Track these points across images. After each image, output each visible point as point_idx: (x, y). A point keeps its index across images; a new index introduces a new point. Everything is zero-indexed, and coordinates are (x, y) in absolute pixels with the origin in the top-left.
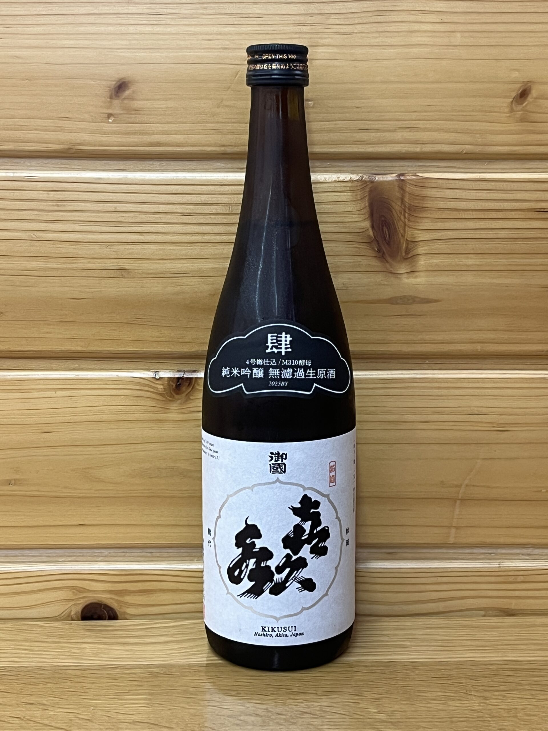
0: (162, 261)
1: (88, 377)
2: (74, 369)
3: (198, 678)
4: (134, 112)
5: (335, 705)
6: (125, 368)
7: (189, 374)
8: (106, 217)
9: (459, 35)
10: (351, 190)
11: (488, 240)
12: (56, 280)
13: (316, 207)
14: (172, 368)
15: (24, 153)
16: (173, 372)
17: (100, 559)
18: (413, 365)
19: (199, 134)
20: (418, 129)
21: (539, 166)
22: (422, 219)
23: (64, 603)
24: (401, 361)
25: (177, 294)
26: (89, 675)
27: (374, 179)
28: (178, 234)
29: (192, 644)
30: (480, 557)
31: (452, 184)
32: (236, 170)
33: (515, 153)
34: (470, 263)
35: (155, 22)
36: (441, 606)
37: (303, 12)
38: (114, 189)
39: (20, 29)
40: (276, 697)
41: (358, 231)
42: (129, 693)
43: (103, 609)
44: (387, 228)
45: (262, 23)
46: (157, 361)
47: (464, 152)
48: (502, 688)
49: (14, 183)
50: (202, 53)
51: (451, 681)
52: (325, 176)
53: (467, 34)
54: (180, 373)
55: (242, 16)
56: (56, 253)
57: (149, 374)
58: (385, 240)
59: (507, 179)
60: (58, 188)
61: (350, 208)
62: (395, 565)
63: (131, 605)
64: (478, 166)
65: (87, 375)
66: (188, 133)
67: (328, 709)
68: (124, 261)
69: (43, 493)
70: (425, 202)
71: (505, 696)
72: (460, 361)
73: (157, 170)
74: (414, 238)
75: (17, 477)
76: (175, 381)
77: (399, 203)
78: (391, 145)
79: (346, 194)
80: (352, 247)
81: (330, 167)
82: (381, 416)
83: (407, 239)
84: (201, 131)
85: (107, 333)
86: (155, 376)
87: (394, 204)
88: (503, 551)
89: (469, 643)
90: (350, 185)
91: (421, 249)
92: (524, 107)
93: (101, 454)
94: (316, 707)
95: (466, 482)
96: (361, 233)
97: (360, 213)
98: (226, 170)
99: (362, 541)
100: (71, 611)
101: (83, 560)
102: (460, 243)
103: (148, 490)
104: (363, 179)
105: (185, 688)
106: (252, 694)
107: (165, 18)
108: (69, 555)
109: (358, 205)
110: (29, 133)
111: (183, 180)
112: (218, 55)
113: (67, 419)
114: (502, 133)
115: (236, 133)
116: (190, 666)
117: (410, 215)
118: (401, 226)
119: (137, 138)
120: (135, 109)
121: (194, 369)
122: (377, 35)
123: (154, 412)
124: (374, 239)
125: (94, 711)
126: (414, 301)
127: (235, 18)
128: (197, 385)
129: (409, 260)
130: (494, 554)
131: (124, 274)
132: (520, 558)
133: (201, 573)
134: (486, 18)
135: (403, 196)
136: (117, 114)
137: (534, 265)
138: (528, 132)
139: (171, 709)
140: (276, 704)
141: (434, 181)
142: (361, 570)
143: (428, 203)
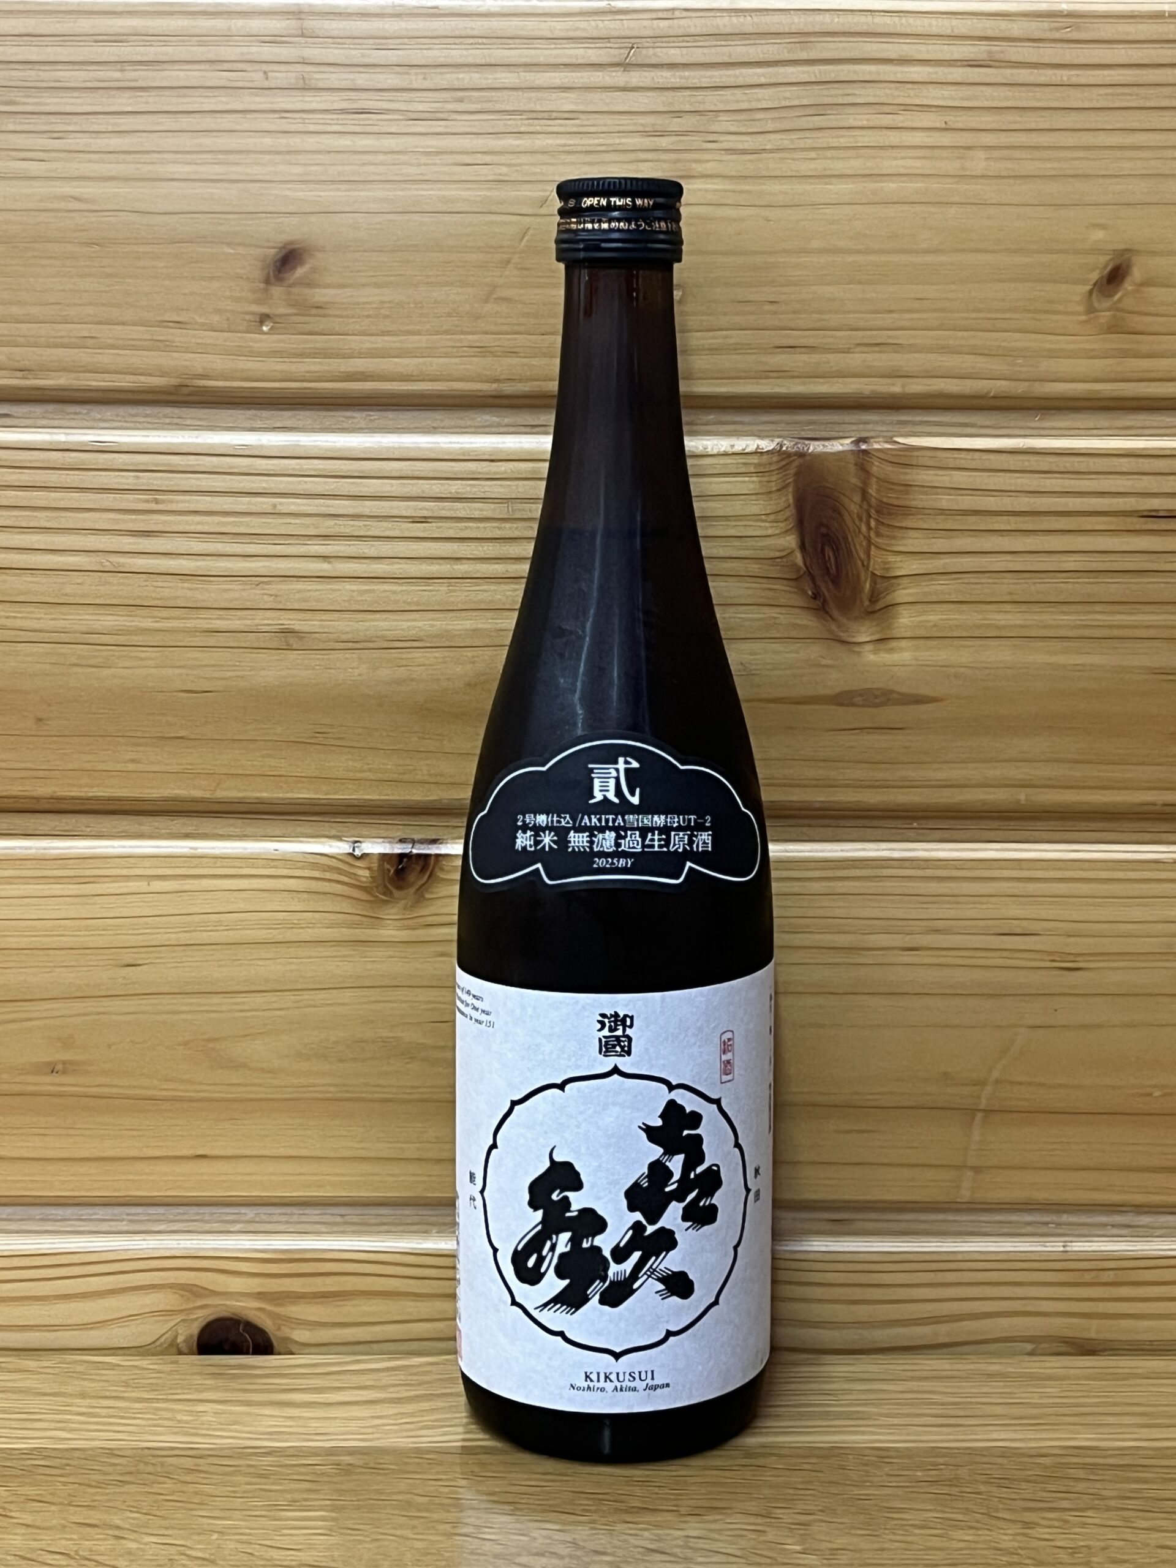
0: (368, 616)
1: (217, 852)
2: (187, 836)
3: (434, 1477)
4: (314, 311)
5: (716, 1536)
6: (293, 835)
7: (422, 846)
8: (256, 525)
9: (981, 154)
10: (758, 471)
12: (152, 653)
13: (696, 505)
14: (388, 834)
15: (94, 395)
16: (390, 842)
17: (238, 1227)
18: (887, 831)
19: (446, 355)
20: (898, 347)
21: (1147, 424)
22: (904, 531)
23: (164, 1318)
24: (862, 822)
25: (399, 682)
26: (212, 1469)
27: (806, 449)
28: (403, 561)
29: (426, 1405)
30: (1023, 1230)
31: (965, 459)
32: (523, 429)
33: (1098, 396)
34: (1003, 623)
35: (358, 129)
36: (942, 1332)
37: (659, 108)
38: (272, 468)
39: (82, 142)
40: (595, 1517)
41: (772, 554)
42: (293, 1505)
43: (244, 1330)
44: (833, 548)
45: (575, 129)
46: (357, 821)
47: (992, 394)
48: (1065, 1504)
49: (67, 454)
50: (452, 192)
51: (957, 1489)
52: (705, 442)
53: (997, 154)
54: (404, 845)
55: (534, 115)
56: (151, 597)
57: (340, 848)
58: (828, 573)
59: (1080, 449)
60: (157, 465)
61: (755, 507)
62: (848, 1246)
63: (300, 1324)
64: (1021, 424)
65: (213, 848)
66: (424, 355)
67: (701, 1544)
68: (292, 615)
69: (120, 1091)
70: (912, 497)
71: (1066, 1522)
72: (983, 824)
73: (361, 430)
74: (887, 569)
75: (70, 1056)
76: (395, 860)
77: (857, 498)
78: (840, 380)
79: (747, 479)
80: (760, 589)
81: (715, 424)
82: (817, 936)
83: (873, 574)
84: (449, 350)
85: (254, 763)
86: (354, 850)
87: (846, 501)
88: (1073, 1219)
89: (998, 1410)
90: (756, 461)
91: (904, 593)
92: (1115, 303)
93: (241, 1011)
94: (676, 1539)
95: (995, 1074)
96: (779, 560)
97: (780, 517)
98: (502, 430)
99: (787, 1195)
100: (177, 1334)
101: (203, 1229)
102: (982, 581)
103: (335, 1085)
104: (784, 448)
105: (408, 1497)
106: (544, 1511)
107: (378, 120)
108: (174, 1218)
109: (772, 502)
110: (100, 353)
111: (413, 449)
112: (486, 196)
113: (173, 938)
114: (1070, 355)
115: (522, 355)
116: (419, 1452)
117: (877, 521)
118: (861, 545)
119: (320, 363)
120: (316, 305)
121: (434, 837)
122: (813, 154)
123: (350, 926)
124: (805, 572)
125: (219, 1542)
126: (889, 700)
127: (521, 119)
128: (442, 869)
129: (876, 615)
130: (1053, 1226)
131: (291, 641)
132: (1109, 1233)
133: (451, 1259)
134: (1038, 119)
135: (866, 483)
136: (280, 316)
137: (1136, 627)
138: (1125, 354)
139: (377, 1540)
140: (594, 1532)
141: (929, 453)
142: (787, 1256)
143: (914, 499)
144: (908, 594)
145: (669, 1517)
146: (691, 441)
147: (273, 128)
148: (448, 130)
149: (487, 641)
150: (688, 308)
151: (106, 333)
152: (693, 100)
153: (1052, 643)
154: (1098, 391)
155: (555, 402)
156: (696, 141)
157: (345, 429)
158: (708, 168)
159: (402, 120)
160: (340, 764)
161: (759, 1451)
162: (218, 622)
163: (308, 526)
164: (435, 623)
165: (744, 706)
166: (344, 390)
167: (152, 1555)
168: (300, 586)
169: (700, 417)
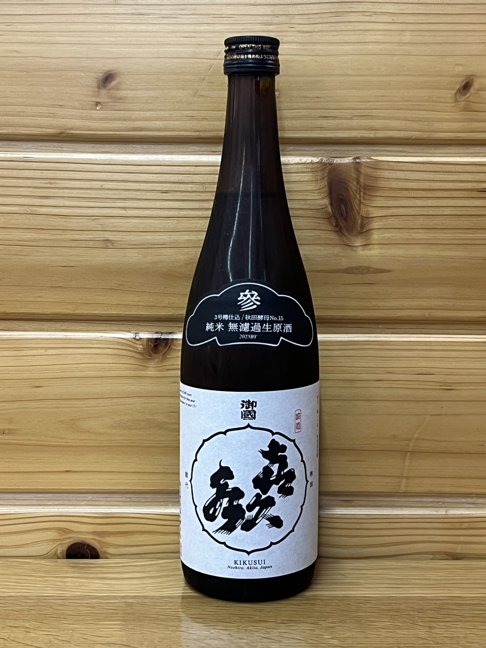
0: (142, 234)
2: (64, 330)
3: (169, 608)
4: (118, 101)
5: (293, 632)
6: (109, 330)
7: (166, 335)
8: (93, 194)
9: (408, 33)
10: (312, 171)
11: (435, 216)
12: (48, 249)
13: (286, 186)
14: (150, 330)
15: (24, 137)
16: (152, 334)
17: (84, 503)
18: (368, 329)
19: (176, 120)
20: (372, 117)
21: (481, 151)
22: (375, 197)
23: (51, 543)
24: (357, 325)
25: (155, 263)
26: (70, 604)
27: (333, 162)
28: (157, 210)
29: (165, 579)
30: (428, 505)
31: (402, 166)
32: (209, 153)
33: (459, 138)
34: (419, 237)
35: (139, 22)
36: (393, 549)
37: (269, 13)
39: (20, 27)
41: (318, 207)
43: (86, 548)
44: (344, 205)
45: (233, 22)
46: (137, 324)
47: (413, 138)
48: (448, 619)
49: (12, 163)
50: (180, 49)
51: (400, 613)
52: (289, 159)
53: (415, 33)
54: (158, 335)
55: (215, 16)
56: (48, 225)
57: (130, 336)
58: (342, 216)
59: (451, 162)
60: (51, 167)
61: (311, 187)
63: (111, 545)
64: (426, 151)
65: (75, 335)
66: (167, 120)
68: (109, 233)
69: (33, 442)
70: (379, 182)
71: (449, 626)
72: (410, 326)
73: (139, 153)
74: (369, 214)
75: (10, 427)
76: (153, 341)
77: (355, 183)
78: (347, 131)
79: (307, 174)
80: (313, 222)
81: (293, 151)
83: (362, 216)
84: (178, 118)
85: (92, 298)
86: (136, 336)
87: (350, 184)
88: (450, 500)
89: (417, 581)
90: (311, 167)
91: (375, 224)
92: (466, 98)
93: (86, 407)
94: (275, 633)
95: (416, 436)
96: (321, 210)
97: (320, 191)
98: (200, 153)
99: (325, 488)
100: (57, 550)
101: (69, 504)
104: (323, 161)
105: (157, 616)
107: (147, 18)
108: (57, 499)
109: (318, 184)
110: (25, 119)
112: (194, 51)
114: (447, 121)
115: (209, 120)
117: (364, 193)
118: (357, 204)
119: (121, 123)
120: (120, 98)
121: (171, 331)
122: (335, 33)
123: (134, 370)
124: (332, 215)
125: (72, 634)
126: (369, 271)
127: (209, 18)
128: (174, 345)
129: (364, 234)
130: (441, 503)
131: (108, 244)
132: (465, 506)
133: (178, 517)
134: (433, 19)
135: (359, 176)
136: (104, 102)
137: (477, 239)
138: (471, 120)
139: (142, 633)
140: (238, 630)
141: (386, 163)
142: (325, 516)
143: (381, 184)
144: (377, 225)
145: (272, 624)
146: (283, 158)
147: (102, 21)
148: (178, 22)
149: (194, 245)
150: (282, 99)
151: (29, 110)
152: (284, 9)
153: (440, 246)
154: (459, 137)
155: (223, 141)
156: (285, 27)
157: (133, 152)
158: (291, 39)
159: (158, 18)
160: (131, 299)
161: (312, 597)
162: (77, 236)
163: (116, 194)
164: (171, 237)
165: (307, 273)
166: (132, 135)
167: (42, 639)
168: (113, 220)
169: (287, 148)
